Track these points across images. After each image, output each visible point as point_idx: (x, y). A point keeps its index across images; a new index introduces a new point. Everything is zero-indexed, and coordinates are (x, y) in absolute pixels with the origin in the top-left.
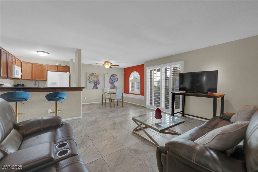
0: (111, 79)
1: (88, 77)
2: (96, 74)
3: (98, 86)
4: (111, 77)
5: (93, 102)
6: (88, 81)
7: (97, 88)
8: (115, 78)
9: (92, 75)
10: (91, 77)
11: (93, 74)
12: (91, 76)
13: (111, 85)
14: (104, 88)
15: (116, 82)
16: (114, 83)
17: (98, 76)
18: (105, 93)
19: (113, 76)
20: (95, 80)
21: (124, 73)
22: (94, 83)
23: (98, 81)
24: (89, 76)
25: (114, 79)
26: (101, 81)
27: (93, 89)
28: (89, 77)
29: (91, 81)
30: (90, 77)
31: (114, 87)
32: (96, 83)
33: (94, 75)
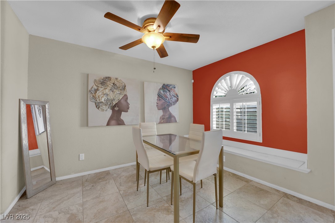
0: (162, 97)
1: (89, 89)
2: (116, 79)
3: (124, 116)
4: (162, 91)
5: (108, 167)
6: (90, 103)
7: (120, 123)
8: (172, 93)
9: (104, 81)
10: (101, 89)
11: (109, 78)
12: (100, 86)
13: (161, 113)
14: (142, 123)
15: (174, 104)
16: (170, 109)
17: (124, 88)
18: (145, 141)
19: (165, 87)
20: (114, 99)
21: (193, 81)
22: (113, 108)
23: (123, 102)
24: (93, 84)
25: (169, 96)
26: (133, 102)
27: (108, 124)
28: (96, 88)
29: (103, 100)
30: (97, 90)
31: (168, 119)
32: (116, 109)
33: (110, 84)
